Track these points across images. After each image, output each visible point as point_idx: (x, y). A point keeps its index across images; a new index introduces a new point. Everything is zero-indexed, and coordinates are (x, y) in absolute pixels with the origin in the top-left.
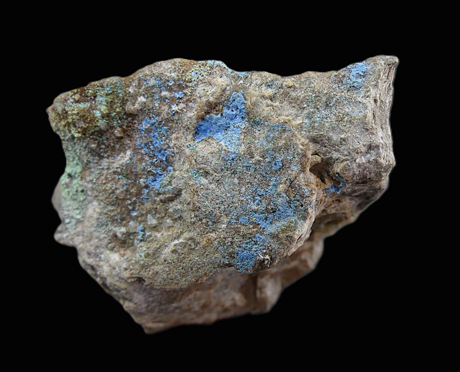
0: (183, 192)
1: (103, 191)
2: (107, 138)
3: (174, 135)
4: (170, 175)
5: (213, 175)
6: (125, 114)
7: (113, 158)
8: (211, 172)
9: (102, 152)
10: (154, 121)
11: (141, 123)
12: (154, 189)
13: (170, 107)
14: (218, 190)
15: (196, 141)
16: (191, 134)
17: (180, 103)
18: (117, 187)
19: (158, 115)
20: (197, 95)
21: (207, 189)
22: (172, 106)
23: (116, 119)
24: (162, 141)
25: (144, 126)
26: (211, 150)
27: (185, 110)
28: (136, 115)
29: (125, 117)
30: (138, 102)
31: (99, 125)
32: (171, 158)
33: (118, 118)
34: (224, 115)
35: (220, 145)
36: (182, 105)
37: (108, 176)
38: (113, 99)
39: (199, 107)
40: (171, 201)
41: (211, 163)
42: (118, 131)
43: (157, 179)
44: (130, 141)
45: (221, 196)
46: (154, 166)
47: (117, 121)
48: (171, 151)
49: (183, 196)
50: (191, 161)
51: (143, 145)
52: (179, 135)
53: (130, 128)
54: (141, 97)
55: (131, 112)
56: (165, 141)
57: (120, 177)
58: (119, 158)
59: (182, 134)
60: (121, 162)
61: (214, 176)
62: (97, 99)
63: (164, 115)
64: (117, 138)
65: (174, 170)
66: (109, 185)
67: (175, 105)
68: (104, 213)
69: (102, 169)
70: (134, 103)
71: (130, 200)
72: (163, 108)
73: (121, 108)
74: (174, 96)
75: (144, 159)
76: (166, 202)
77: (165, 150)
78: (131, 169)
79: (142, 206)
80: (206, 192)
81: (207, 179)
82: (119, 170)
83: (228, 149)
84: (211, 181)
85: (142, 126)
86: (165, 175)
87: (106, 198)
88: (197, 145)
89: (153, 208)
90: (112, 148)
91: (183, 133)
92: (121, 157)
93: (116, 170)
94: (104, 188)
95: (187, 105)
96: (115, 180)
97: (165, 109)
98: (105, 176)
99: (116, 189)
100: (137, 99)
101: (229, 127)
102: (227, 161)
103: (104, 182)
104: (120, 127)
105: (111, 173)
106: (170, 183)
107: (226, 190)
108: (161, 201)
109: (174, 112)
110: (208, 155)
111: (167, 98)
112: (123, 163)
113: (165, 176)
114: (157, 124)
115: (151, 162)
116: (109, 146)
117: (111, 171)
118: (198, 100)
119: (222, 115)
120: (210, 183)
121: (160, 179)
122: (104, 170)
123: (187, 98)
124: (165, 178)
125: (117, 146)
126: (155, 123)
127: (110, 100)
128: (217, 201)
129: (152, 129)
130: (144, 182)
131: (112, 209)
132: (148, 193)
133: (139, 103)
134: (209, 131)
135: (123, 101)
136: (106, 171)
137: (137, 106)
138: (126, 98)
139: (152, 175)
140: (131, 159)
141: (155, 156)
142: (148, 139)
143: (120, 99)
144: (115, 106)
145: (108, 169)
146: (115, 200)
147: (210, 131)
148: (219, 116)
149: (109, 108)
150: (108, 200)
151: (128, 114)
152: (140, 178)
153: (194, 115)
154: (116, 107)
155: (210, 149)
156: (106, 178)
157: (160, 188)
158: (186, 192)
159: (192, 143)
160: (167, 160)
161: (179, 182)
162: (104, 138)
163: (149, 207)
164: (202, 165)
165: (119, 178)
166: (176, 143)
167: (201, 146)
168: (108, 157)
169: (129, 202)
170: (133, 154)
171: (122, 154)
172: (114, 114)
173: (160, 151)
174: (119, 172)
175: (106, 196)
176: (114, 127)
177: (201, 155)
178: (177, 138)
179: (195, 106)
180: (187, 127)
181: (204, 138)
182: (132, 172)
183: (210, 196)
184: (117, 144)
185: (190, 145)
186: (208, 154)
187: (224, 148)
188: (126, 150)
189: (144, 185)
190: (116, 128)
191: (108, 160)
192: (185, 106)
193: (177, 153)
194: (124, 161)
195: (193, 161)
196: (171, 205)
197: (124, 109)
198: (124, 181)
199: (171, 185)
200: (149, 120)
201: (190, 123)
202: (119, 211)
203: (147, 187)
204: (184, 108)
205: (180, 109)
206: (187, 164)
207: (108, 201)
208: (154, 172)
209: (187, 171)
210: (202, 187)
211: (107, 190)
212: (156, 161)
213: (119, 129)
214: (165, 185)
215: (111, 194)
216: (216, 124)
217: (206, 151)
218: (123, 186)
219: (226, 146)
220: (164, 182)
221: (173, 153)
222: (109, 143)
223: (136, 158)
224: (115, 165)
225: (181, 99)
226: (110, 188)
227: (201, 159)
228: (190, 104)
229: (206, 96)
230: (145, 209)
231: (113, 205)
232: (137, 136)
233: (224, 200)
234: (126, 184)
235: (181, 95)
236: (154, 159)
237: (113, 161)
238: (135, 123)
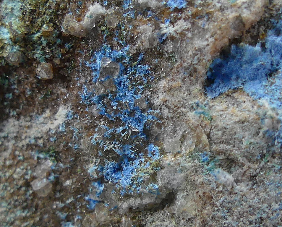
0: (180, 196)
1: (6, 180)
2: (19, 82)
3: (163, 83)
4: (153, 162)
5: (243, 165)
6: (60, 35)
7: (28, 118)
8: (241, 159)
9: (5, 107)
10: (120, 52)
11: (92, 54)
12: (118, 187)
13: (157, 27)
14: (253, 196)
15: (210, 97)
16: (199, 81)
17: (180, 19)
18: (35, 174)
19: (132, 41)
20: (215, 6)
21: (230, 193)
22: (162, 25)
23: (41, 44)
24: (136, 94)
25: (98, 61)
26: (241, 115)
27: (190, 35)
28: (83, 38)
29: (59, 41)
30: (88, 14)
31: (5, 55)
32: (155, 128)
33: (45, 43)
34: (268, 46)
35: (260, 107)
36: (182, 25)
37: (17, 153)
38: (37, 5)
39: (220, 29)
40: (151, 210)
41: (241, 141)
42: (43, 68)
43: (124, 168)
44: (68, 88)
45: (259, 208)
46: (118, 140)
47: (43, 49)
48: (157, 114)
49: (178, 203)
50: (199, 138)
51: (95, 99)
52: (175, 84)
53: (67, 64)
54: (96, 3)
55: (72, 33)
56: (142, 93)
57: (42, 156)
58: (41, 119)
59: (180, 81)
60: (45, 128)
61: (245, 168)
62: (3, 6)
63: (143, 43)
64: (39, 81)
65: (162, 152)
66: (18, 170)
67: (168, 23)
68: (7, 223)
69: (4, 138)
70: (80, 15)
71: (63, 202)
72: (142, 28)
73: (52, 24)
74: (166, 5)
75: (96, 126)
76: (140, 212)
77: (143, 111)
78: (68, 143)
79: (88, 216)
80: (229, 198)
81: (230, 172)
82: (40, 142)
83: (277, 114)
84: (240, 178)
85: (95, 61)
86: (143, 160)
87: (12, 194)
88: (211, 104)
89: (111, 221)
90: (27, 99)
91: (183, 81)
92: (45, 118)
93: (33, 141)
94: (8, 174)
95: (193, 24)
96: (31, 161)
97: (145, 30)
98: (10, 151)
99: (34, 178)
100: (86, 9)
101: (277, 70)
102: (275, 139)
103: (8, 163)
104: (46, 60)
105: (23, 146)
106: (153, 178)
107: (269, 195)
108: (130, 209)
109: (164, 38)
110: (235, 126)
111: (149, 9)
112: (50, 130)
113: (141, 162)
114: (127, 59)
115: (112, 133)
116: (22, 95)
117: (24, 143)
118: (218, 14)
119: (263, 46)
120: (237, 181)
121: (130, 168)
122: (9, 141)
123: (194, 10)
124: (143, 167)
125: (40, 97)
126: (123, 57)
127: (30, 8)
128: (252, 218)
129: (116, 69)
130: (97, 172)
131: (24, 214)
132: (104, 191)
133: (91, 17)
134: (234, 77)
135: (58, 11)
136: (13, 142)
137: (86, 21)
138: (62, 6)
139: (113, 158)
140: (67, 124)
141: (121, 121)
142: (106, 88)
143: (50, 8)
144: (40, 19)
145: (17, 138)
146: (30, 198)
147: (238, 77)
148: (258, 48)
149: (27, 23)
150: (16, 198)
151: (65, 36)
152: (87, 162)
153: (208, 45)
154: (42, 23)
155: (239, 113)
156: (14, 157)
157: (131, 185)
158: (185, 198)
159: (200, 99)
160: (146, 131)
161: (172, 177)
162: (12, 80)
163: (103, 219)
164: (221, 146)
165: (39, 158)
166: (167, 98)
167: (219, 106)
168: (18, 117)
169: (61, 205)
170: (74, 114)
171: (48, 113)
172: (37, 35)
173: (132, 114)
174: (40, 146)
175: (12, 191)
176: (35, 60)
177: (221, 124)
178: (170, 89)
179: (211, 26)
180: (192, 68)
181: (225, 90)
182: (69, 149)
183: (237, 206)
184: (39, 92)
185: (198, 105)
186: (236, 123)
187: (270, 113)
188: (58, 106)
189: (96, 177)
190: (39, 63)
191: (17, 123)
192: (190, 25)
193: (168, 118)
194: (52, 127)
195: (204, 137)
196: (150, 219)
197: (56, 27)
198: (50, 164)
199: (155, 181)
200: (108, 51)
201: (199, 60)
202: (37, 219)
203: (101, 180)
204: (188, 30)
205: (179, 31)
206: (190, 142)
207: (16, 201)
208: (119, 152)
209: (191, 155)
210: (221, 189)
211: (14, 179)
212: (123, 132)
213: (47, 65)
214: (144, 181)
215: (21, 187)
216: (250, 62)
217: (229, 116)
218: (49, 174)
219: (273, 109)
220: (141, 174)
221: (161, 118)
222: (21, 90)
223: (79, 124)
224: (33, 132)
225: (181, 10)
226: (21, 177)
227: (220, 133)
228: (200, 23)
229: (236, 8)
230: (94, 222)
231: (24, 209)
232: (82, 80)
233: (264, 216)
234: (54, 171)
235: (181, 4)
236: (117, 126)
237: (29, 124)
238: (79, 55)
